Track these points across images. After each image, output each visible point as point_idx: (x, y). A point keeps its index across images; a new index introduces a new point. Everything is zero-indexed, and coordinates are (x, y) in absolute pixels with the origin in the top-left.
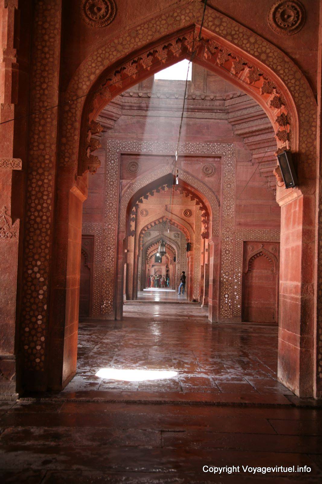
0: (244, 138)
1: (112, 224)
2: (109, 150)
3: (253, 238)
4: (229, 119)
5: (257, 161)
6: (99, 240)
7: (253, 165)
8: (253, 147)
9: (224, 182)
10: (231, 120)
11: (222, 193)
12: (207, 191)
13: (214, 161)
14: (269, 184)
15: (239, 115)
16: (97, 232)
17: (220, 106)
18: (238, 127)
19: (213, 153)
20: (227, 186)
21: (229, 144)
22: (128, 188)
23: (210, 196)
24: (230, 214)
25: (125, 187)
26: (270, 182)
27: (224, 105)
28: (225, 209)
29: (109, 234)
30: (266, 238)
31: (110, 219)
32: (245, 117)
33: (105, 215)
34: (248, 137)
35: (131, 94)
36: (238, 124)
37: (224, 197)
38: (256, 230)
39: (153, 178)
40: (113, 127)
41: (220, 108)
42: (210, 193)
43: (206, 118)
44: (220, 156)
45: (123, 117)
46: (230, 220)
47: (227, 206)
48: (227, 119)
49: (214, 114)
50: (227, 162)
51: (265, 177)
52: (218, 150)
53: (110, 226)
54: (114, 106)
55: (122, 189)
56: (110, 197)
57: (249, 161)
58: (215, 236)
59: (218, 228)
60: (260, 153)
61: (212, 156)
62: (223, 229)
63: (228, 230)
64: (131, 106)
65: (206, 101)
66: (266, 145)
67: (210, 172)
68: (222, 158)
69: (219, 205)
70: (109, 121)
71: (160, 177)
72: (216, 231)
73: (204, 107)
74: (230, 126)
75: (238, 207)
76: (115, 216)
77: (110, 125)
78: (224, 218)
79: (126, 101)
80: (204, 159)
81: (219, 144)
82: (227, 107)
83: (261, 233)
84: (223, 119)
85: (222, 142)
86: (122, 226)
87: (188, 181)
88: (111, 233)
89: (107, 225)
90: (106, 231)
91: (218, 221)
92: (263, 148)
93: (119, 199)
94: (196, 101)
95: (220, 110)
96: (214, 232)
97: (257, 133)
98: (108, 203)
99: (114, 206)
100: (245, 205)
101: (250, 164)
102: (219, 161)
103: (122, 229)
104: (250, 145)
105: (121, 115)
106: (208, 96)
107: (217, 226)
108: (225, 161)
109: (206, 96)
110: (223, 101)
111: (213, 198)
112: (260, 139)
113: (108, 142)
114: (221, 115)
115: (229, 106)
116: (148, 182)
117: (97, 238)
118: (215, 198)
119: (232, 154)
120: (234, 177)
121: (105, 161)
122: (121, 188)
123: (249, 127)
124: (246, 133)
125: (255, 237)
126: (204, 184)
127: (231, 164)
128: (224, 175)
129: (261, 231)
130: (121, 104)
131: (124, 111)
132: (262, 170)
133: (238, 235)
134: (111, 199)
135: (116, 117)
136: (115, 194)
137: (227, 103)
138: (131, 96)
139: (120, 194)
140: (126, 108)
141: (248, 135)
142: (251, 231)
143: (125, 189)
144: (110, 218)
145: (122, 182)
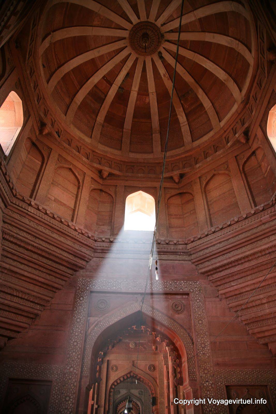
0: (208, 276)
1: (75, 366)
2: (79, 288)
3: (236, 381)
4: (192, 260)
5: (224, 296)
6: (58, 387)
7: (221, 301)
8: (219, 283)
9: (195, 318)
10: (194, 260)
11: (195, 330)
12: (179, 328)
13: (183, 298)
14: (239, 319)
15: (201, 255)
16: (56, 376)
17: (182, 249)
18: (201, 266)
19: (181, 290)
20: (198, 322)
21: (195, 282)
22: (95, 326)
23: (182, 334)
24: (206, 353)
25: (92, 325)
26: (241, 316)
27: (186, 248)
28: (200, 347)
29: (69, 379)
30: (250, 380)
31: (72, 361)
32: (208, 255)
33: (68, 356)
34: (212, 275)
35: (103, 239)
36: (201, 263)
37: (197, 334)
38: (237, 371)
39: (122, 316)
40: (84, 267)
41: (183, 251)
42: (182, 330)
43: (171, 260)
44: (188, 292)
45: (95, 259)
46: (207, 360)
47: (201, 344)
48: (190, 261)
49: (178, 256)
50: (196, 298)
51: (235, 311)
52: (185, 287)
53: (72, 369)
54: (87, 249)
55: (89, 327)
56: (76, 335)
57: (216, 297)
58: (193, 380)
59: (195, 370)
60: (226, 288)
61: (180, 292)
62: (201, 371)
63: (206, 372)
64: (102, 250)
65: (170, 245)
66: (231, 279)
67: (179, 308)
68: (190, 295)
69: (193, 343)
70: (81, 262)
71: (129, 314)
72: (193, 374)
73: (169, 250)
74: (193, 266)
75: (213, 344)
76: (79, 357)
77: (82, 264)
78: (200, 358)
79: (99, 245)
80: (172, 296)
81: (185, 281)
82: (190, 250)
83: (242, 374)
84: (187, 261)
85: (188, 280)
86: (86, 369)
87: (158, 318)
88: (73, 378)
89: (68, 368)
90: (67, 375)
91: (194, 362)
92: (228, 282)
93: (85, 338)
94: (161, 245)
95: (183, 253)
96: (191, 375)
97: (221, 269)
98: (72, 342)
99: (79, 345)
100: (220, 343)
101: (218, 299)
102: (187, 298)
103: (85, 373)
104: (215, 282)
105: (93, 257)
106: (172, 241)
107: (193, 368)
108: (193, 297)
109: (170, 241)
110: (185, 245)
111: (185, 335)
112: (225, 274)
113: (79, 280)
114: (185, 257)
115: (191, 248)
116: (116, 319)
117: (55, 384)
118: (187, 335)
119: (199, 290)
120: (204, 313)
121: (74, 298)
122: (87, 326)
123: (212, 264)
124: (209, 271)
125: (238, 380)
126: (175, 321)
127: (199, 300)
128: (194, 311)
129: (242, 371)
130: (94, 247)
131: (96, 254)
132: (231, 304)
133: (218, 378)
134: (76, 337)
135: (88, 259)
136: (80, 332)
137: (189, 246)
138: (103, 241)
139: (86, 332)
140: (98, 251)
141: (212, 272)
142: (232, 373)
143: (92, 327)
144: (73, 359)
145: (89, 319)
